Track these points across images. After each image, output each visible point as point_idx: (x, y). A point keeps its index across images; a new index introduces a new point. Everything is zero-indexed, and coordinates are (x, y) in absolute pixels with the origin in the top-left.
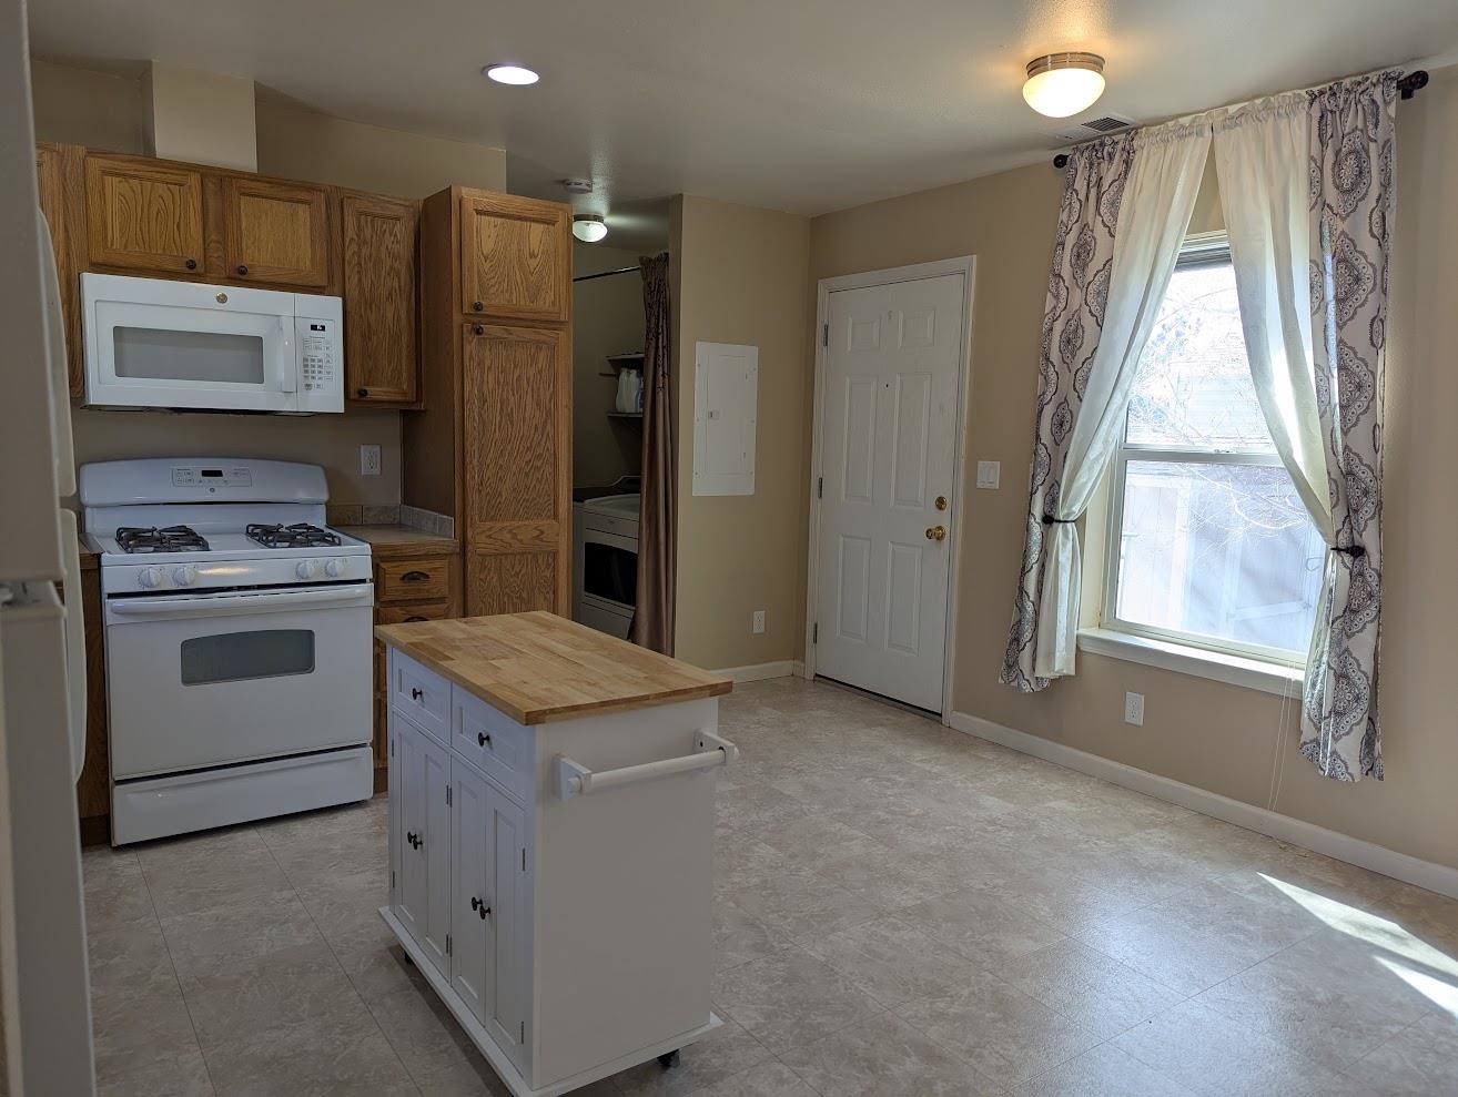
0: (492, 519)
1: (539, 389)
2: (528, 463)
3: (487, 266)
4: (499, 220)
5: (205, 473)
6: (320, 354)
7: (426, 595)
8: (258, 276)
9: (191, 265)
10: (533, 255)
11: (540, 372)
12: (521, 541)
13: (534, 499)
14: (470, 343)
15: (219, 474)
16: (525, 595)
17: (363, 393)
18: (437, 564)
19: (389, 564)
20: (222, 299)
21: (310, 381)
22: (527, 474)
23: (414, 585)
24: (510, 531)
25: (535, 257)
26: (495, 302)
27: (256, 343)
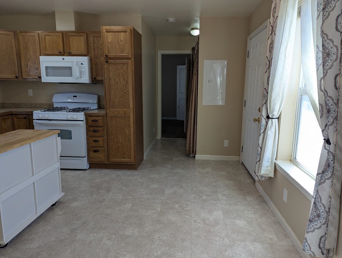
0: (113, 108)
1: (124, 76)
2: (122, 94)
3: (110, 45)
4: (112, 33)
5: (74, 96)
6: (83, 70)
7: (98, 125)
8: (73, 54)
9: (60, 53)
10: (121, 41)
11: (124, 71)
12: (120, 114)
13: (124, 104)
14: (106, 65)
15: (76, 96)
16: (122, 127)
17: (95, 78)
18: (100, 118)
19: (89, 117)
20: (63, 59)
21: (82, 76)
22: (122, 97)
23: (94, 123)
24: (117, 111)
25: (122, 42)
26: (112, 54)
27: (70, 68)
